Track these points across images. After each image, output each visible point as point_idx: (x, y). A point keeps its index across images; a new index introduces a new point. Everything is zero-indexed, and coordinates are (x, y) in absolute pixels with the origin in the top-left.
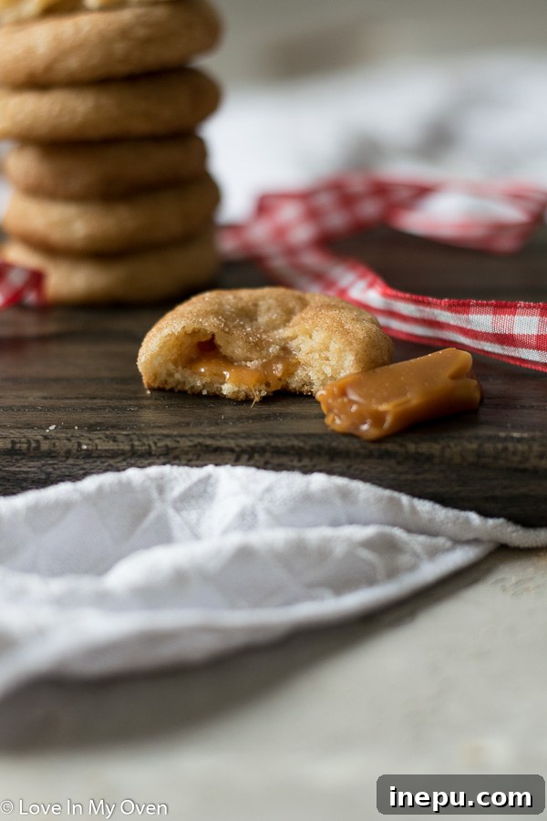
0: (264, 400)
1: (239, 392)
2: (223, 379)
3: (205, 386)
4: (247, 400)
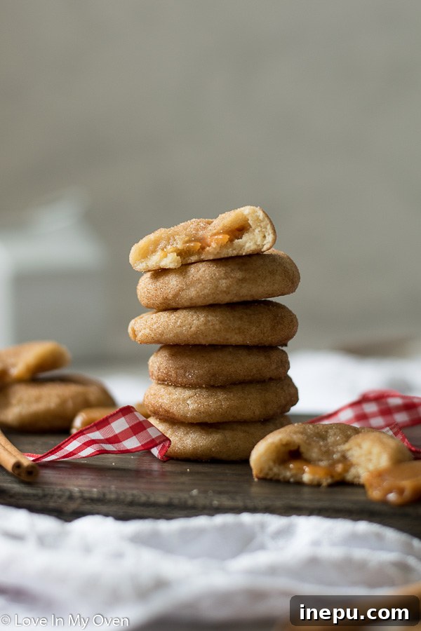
0: (331, 486)
1: (313, 479)
2: (303, 472)
3: (292, 476)
4: (319, 485)
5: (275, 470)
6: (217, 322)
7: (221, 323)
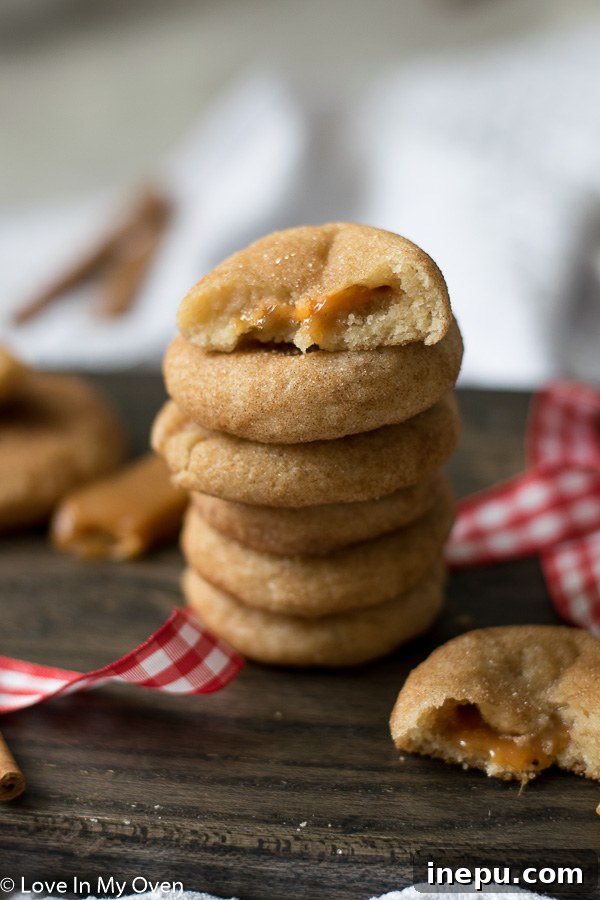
0: (531, 784)
1: (505, 773)
2: (487, 758)
3: (465, 761)
4: (514, 782)
5: (435, 746)
6: (321, 476)
7: (329, 475)
